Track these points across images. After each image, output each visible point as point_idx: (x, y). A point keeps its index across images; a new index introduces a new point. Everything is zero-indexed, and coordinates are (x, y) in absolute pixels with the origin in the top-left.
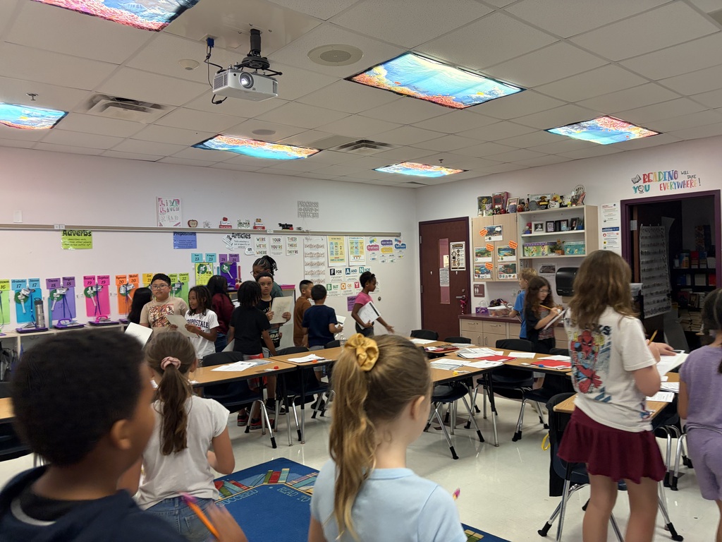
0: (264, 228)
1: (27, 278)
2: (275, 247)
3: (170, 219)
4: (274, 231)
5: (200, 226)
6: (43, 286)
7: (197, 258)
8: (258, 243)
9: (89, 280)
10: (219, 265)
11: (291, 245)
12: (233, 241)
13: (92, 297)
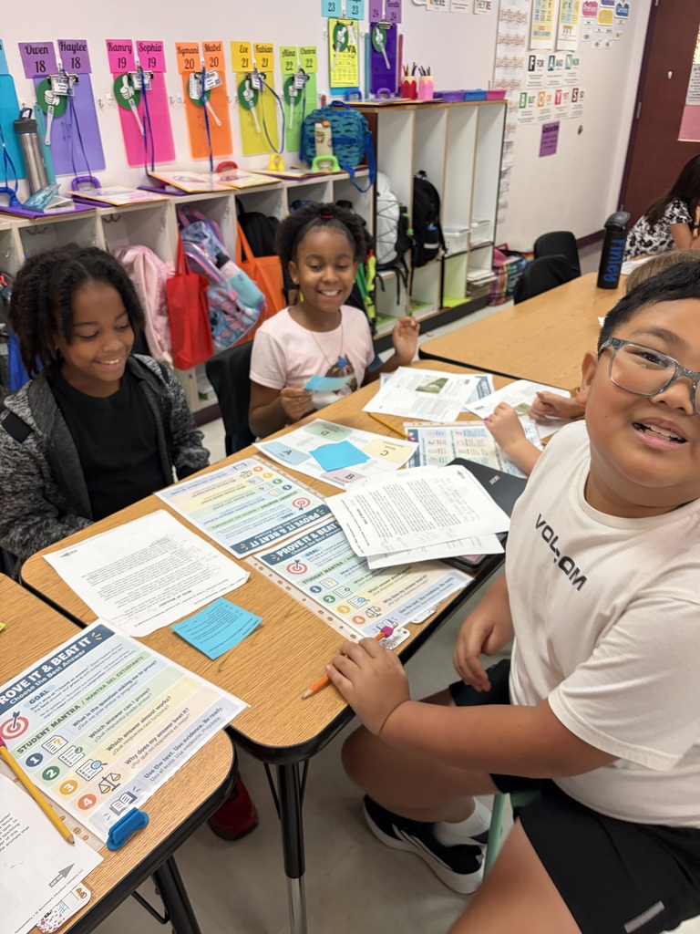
10: (367, 30)
13: (134, 108)
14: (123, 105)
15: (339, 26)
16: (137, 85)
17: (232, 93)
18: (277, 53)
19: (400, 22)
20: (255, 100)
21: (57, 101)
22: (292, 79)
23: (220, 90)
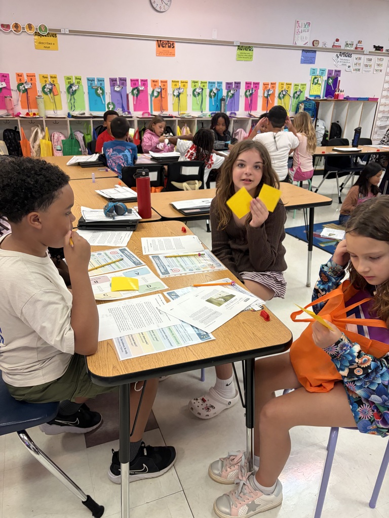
0: (362, 49)
1: (216, 81)
2: (366, 66)
3: (302, 38)
4: (370, 52)
5: (320, 45)
6: (224, 87)
7: (313, 71)
8: (356, 61)
9: (248, 84)
10: (326, 79)
11: (378, 65)
12: (339, 59)
13: (249, 97)
14: (246, 96)
15: (315, 78)
16: (251, 92)
17: (277, 95)
18: (293, 85)
19: (340, 76)
20: (283, 97)
21: (231, 95)
22: (296, 92)
23: (273, 94)
